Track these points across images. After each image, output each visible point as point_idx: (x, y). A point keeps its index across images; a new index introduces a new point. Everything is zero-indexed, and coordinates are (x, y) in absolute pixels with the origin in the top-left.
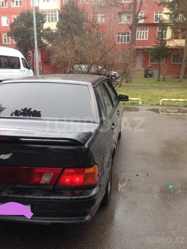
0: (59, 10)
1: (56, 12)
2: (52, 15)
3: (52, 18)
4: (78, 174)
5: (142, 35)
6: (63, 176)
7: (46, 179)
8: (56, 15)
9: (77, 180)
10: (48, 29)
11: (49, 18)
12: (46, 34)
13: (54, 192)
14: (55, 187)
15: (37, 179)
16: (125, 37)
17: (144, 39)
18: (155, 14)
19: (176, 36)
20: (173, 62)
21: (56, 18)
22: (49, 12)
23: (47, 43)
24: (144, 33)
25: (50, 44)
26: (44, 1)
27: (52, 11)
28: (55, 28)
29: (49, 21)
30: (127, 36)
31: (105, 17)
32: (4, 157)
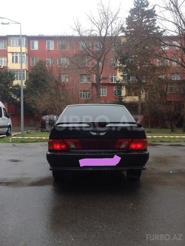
0: (26, 70)
1: (24, 71)
2: (20, 74)
3: (20, 77)
4: (140, 143)
8: (24, 74)
9: (139, 146)
10: (18, 86)
11: (17, 76)
12: (15, 89)
13: (127, 152)
15: (118, 146)
16: (86, 94)
17: (104, 95)
18: (111, 77)
19: (129, 94)
21: (24, 77)
22: (17, 71)
23: (15, 98)
24: (103, 91)
25: (18, 99)
26: (13, 62)
27: (20, 70)
28: (24, 85)
29: (17, 79)
30: (88, 93)
31: (68, 77)
32: (102, 134)
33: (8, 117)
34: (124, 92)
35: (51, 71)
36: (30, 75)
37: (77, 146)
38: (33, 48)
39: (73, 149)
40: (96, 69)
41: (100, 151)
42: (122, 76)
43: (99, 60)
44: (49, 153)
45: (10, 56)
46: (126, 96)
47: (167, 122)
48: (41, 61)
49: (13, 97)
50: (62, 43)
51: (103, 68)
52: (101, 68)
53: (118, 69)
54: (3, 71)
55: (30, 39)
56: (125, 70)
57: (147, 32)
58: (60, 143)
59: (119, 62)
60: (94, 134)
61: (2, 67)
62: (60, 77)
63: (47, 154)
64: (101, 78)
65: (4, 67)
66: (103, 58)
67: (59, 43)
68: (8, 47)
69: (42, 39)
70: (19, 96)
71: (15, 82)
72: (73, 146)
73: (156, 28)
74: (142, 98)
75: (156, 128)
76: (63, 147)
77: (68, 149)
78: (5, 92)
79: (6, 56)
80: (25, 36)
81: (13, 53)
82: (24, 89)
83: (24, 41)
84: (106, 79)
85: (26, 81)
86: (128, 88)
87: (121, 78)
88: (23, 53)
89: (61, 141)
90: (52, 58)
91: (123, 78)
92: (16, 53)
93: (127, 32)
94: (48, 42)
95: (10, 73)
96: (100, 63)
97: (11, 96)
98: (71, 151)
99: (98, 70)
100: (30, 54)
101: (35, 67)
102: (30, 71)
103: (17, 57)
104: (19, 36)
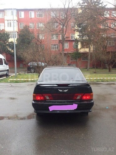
0: (17, 32)
1: (15, 32)
2: (13, 34)
3: (13, 36)
4: (88, 95)
5: (67, 46)
6: (84, 96)
7: (78, 98)
8: (15, 34)
9: (88, 97)
10: (12, 42)
11: (11, 36)
12: (10, 45)
13: (81, 101)
14: (81, 100)
15: (75, 98)
17: (67, 48)
18: (71, 35)
19: (83, 47)
20: (82, 60)
21: (15, 36)
22: (11, 32)
23: (10, 50)
24: (66, 45)
25: (12, 51)
26: (8, 26)
27: (13, 32)
28: (16, 42)
29: (11, 38)
30: (56, 46)
31: (44, 36)
32: (65, 91)
33: (7, 64)
34: (79, 46)
35: (33, 32)
36: (19, 35)
37: (51, 98)
38: (21, 16)
39: (48, 100)
40: (61, 31)
41: (64, 101)
42: (78, 35)
43: (63, 26)
44: (33, 102)
45: (6, 22)
46: (81, 49)
47: (106, 64)
48: (26, 26)
49: (9, 49)
50: (39, 13)
51: (66, 31)
52: (65, 31)
53: (76, 31)
54: (2, 33)
55: (18, 11)
56: (80, 31)
57: (95, 6)
58: (40, 96)
59: (77, 26)
60: (61, 91)
61: (1, 30)
62: (38, 36)
63: (32, 103)
64: (65, 38)
65: (3, 30)
66: (66, 24)
67: (38, 13)
68: (5, 16)
69: (26, 11)
70: (13, 49)
71: (10, 40)
72: (48, 98)
73: (101, 3)
74: (91, 50)
75: (100, 68)
76: (42, 98)
77: (45, 100)
78: (4, 46)
79: (4, 22)
80: (16, 9)
81: (8, 20)
82: (16, 44)
83: (15, 12)
84: (68, 38)
85: (17, 39)
86: (82, 43)
87: (78, 37)
88: (15, 20)
89: (41, 95)
90: (33, 23)
91: (79, 37)
92: (10, 20)
93: (82, 6)
94: (31, 13)
95: (7, 34)
96: (64, 28)
97: (8, 49)
98: (47, 101)
99: (63, 32)
100: (19, 21)
101: (22, 30)
102: (19, 33)
103: (10, 23)
104: (12, 9)
